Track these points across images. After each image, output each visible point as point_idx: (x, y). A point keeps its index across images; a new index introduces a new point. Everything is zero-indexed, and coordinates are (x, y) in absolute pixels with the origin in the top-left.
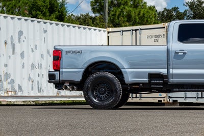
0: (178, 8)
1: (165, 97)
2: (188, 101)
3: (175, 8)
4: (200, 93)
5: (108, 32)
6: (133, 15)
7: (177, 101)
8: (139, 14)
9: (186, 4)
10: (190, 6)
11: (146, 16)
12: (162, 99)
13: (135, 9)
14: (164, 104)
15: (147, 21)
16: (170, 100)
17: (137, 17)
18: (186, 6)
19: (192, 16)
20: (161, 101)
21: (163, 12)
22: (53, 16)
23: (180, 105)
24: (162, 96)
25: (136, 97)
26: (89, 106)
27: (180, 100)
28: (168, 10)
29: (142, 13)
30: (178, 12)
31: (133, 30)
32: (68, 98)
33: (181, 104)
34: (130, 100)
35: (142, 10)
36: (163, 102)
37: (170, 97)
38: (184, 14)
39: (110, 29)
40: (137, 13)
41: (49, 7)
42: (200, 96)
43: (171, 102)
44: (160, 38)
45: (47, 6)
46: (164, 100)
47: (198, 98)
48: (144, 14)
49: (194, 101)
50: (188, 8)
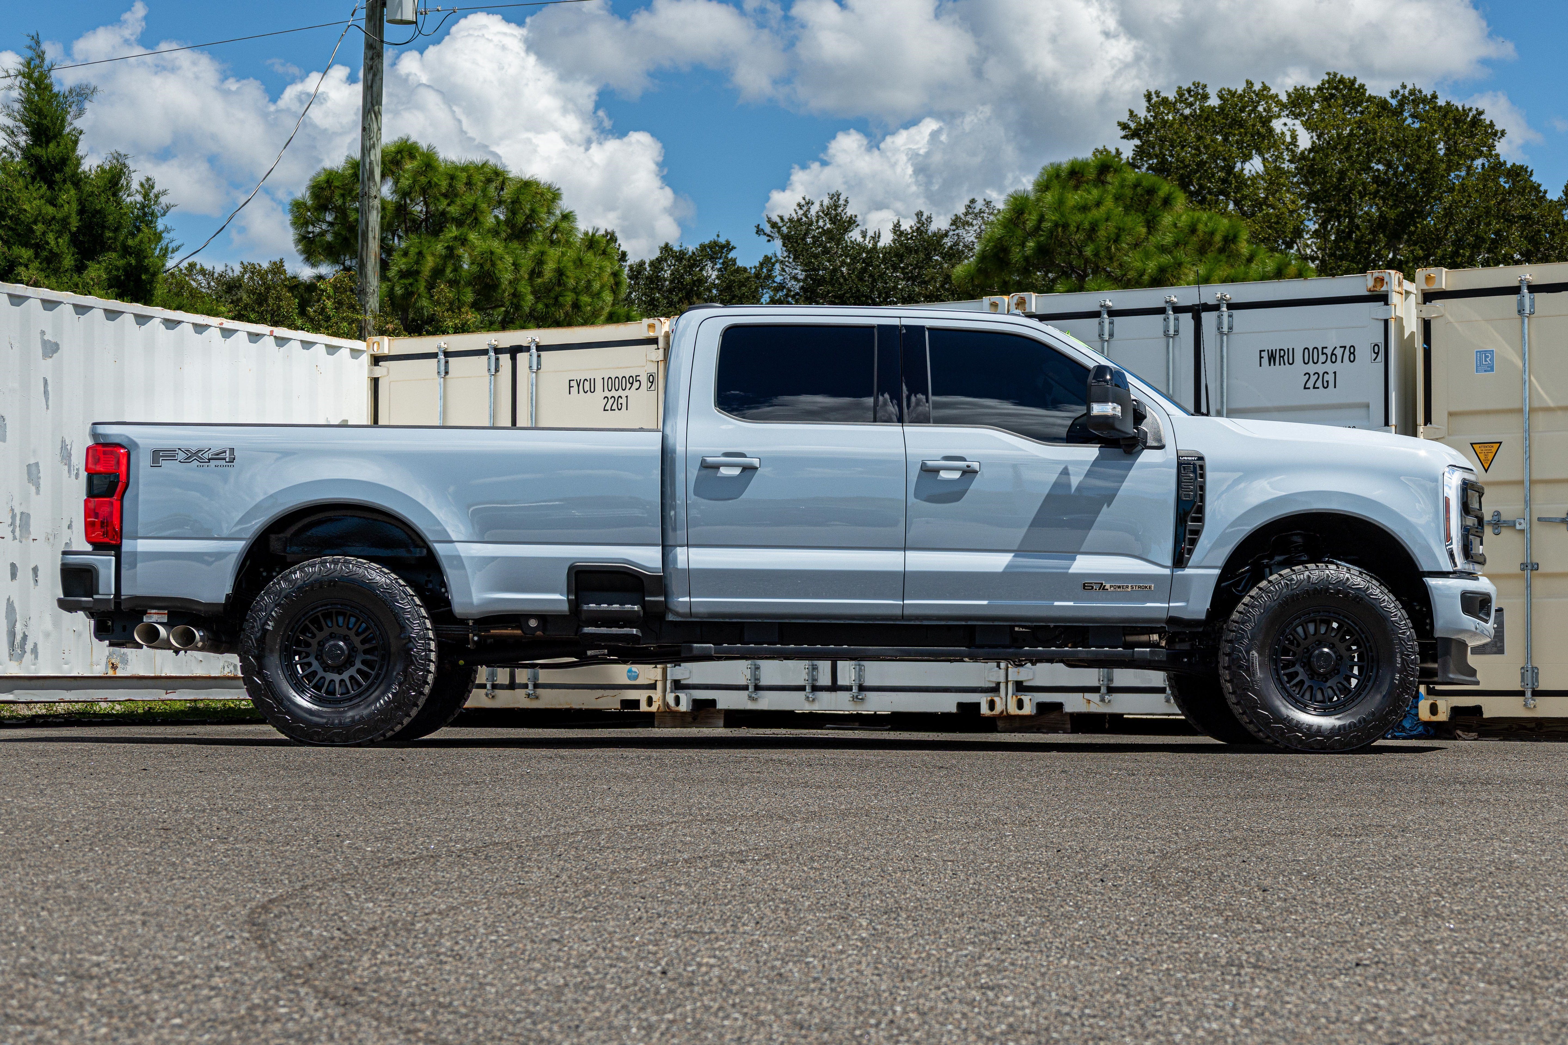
0: (728, 247)
1: (653, 687)
2: (768, 702)
3: (714, 245)
4: (825, 666)
5: (377, 360)
6: (507, 277)
7: (713, 702)
8: (534, 274)
9: (768, 229)
10: (787, 239)
11: (571, 282)
12: (641, 696)
13: (515, 245)
14: (648, 720)
15: (576, 306)
16: (677, 700)
17: (525, 289)
18: (770, 238)
19: (796, 286)
20: (636, 703)
21: (656, 264)
22: (95, 271)
23: (727, 725)
24: (639, 682)
25: (512, 686)
26: (269, 731)
27: (726, 701)
28: (680, 256)
29: (550, 267)
30: (729, 264)
31: (498, 351)
32: (166, 688)
33: (734, 718)
34: (477, 699)
35: (554, 253)
36: (644, 707)
37: (678, 685)
38: (757, 276)
39: (386, 345)
40: (527, 264)
41: (74, 223)
42: (825, 679)
43: (684, 707)
44: (632, 393)
45: (65, 222)
46: (650, 701)
47: (815, 688)
48: (560, 273)
49: (797, 703)
50: (777, 248)
